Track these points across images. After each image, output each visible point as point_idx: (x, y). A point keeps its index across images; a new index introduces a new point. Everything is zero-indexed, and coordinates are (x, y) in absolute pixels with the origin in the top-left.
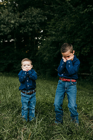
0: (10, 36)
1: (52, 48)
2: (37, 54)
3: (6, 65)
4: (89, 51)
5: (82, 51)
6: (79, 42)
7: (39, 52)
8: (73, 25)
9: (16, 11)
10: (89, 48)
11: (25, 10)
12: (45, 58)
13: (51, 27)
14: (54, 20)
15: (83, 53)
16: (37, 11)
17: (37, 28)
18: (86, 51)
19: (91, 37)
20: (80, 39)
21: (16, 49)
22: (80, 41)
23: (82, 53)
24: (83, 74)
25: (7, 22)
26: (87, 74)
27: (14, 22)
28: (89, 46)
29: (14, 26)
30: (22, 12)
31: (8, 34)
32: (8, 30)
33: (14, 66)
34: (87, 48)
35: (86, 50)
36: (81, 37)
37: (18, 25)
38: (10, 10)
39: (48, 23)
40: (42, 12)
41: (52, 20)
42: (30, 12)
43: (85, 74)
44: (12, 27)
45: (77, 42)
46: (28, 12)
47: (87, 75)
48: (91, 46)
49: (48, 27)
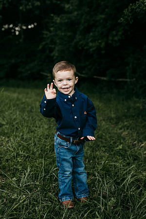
2: (40, 47)
5: (110, 38)
15: (113, 41)
18: (116, 38)
23: (110, 42)
26: (126, 80)
35: (116, 35)
43: (124, 80)
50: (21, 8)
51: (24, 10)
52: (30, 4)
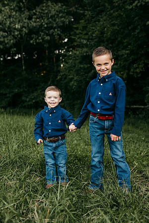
0: (15, 49)
1: (82, 66)
3: (10, 96)
4: (142, 69)
6: (126, 56)
7: (61, 74)
8: (116, 27)
9: (23, 9)
10: (143, 65)
11: (37, 7)
12: (72, 82)
13: (80, 33)
14: (85, 21)
16: (57, 7)
17: (58, 34)
19: (145, 46)
20: (128, 50)
21: (25, 70)
22: (128, 54)
24: (134, 106)
25: (9, 27)
27: (19, 27)
28: (142, 61)
29: (20, 33)
30: (33, 10)
31: (11, 47)
32: (10, 40)
33: (23, 98)
34: (139, 64)
36: (129, 46)
37: (27, 31)
38: (12, 7)
39: (75, 26)
40: (64, 9)
41: (80, 21)
42: (46, 10)
44: (17, 35)
45: (123, 55)
46: (43, 10)
47: (141, 108)
48: (146, 61)
49: (75, 32)
50: (31, 42)
51: (35, 44)
52: (40, 38)
